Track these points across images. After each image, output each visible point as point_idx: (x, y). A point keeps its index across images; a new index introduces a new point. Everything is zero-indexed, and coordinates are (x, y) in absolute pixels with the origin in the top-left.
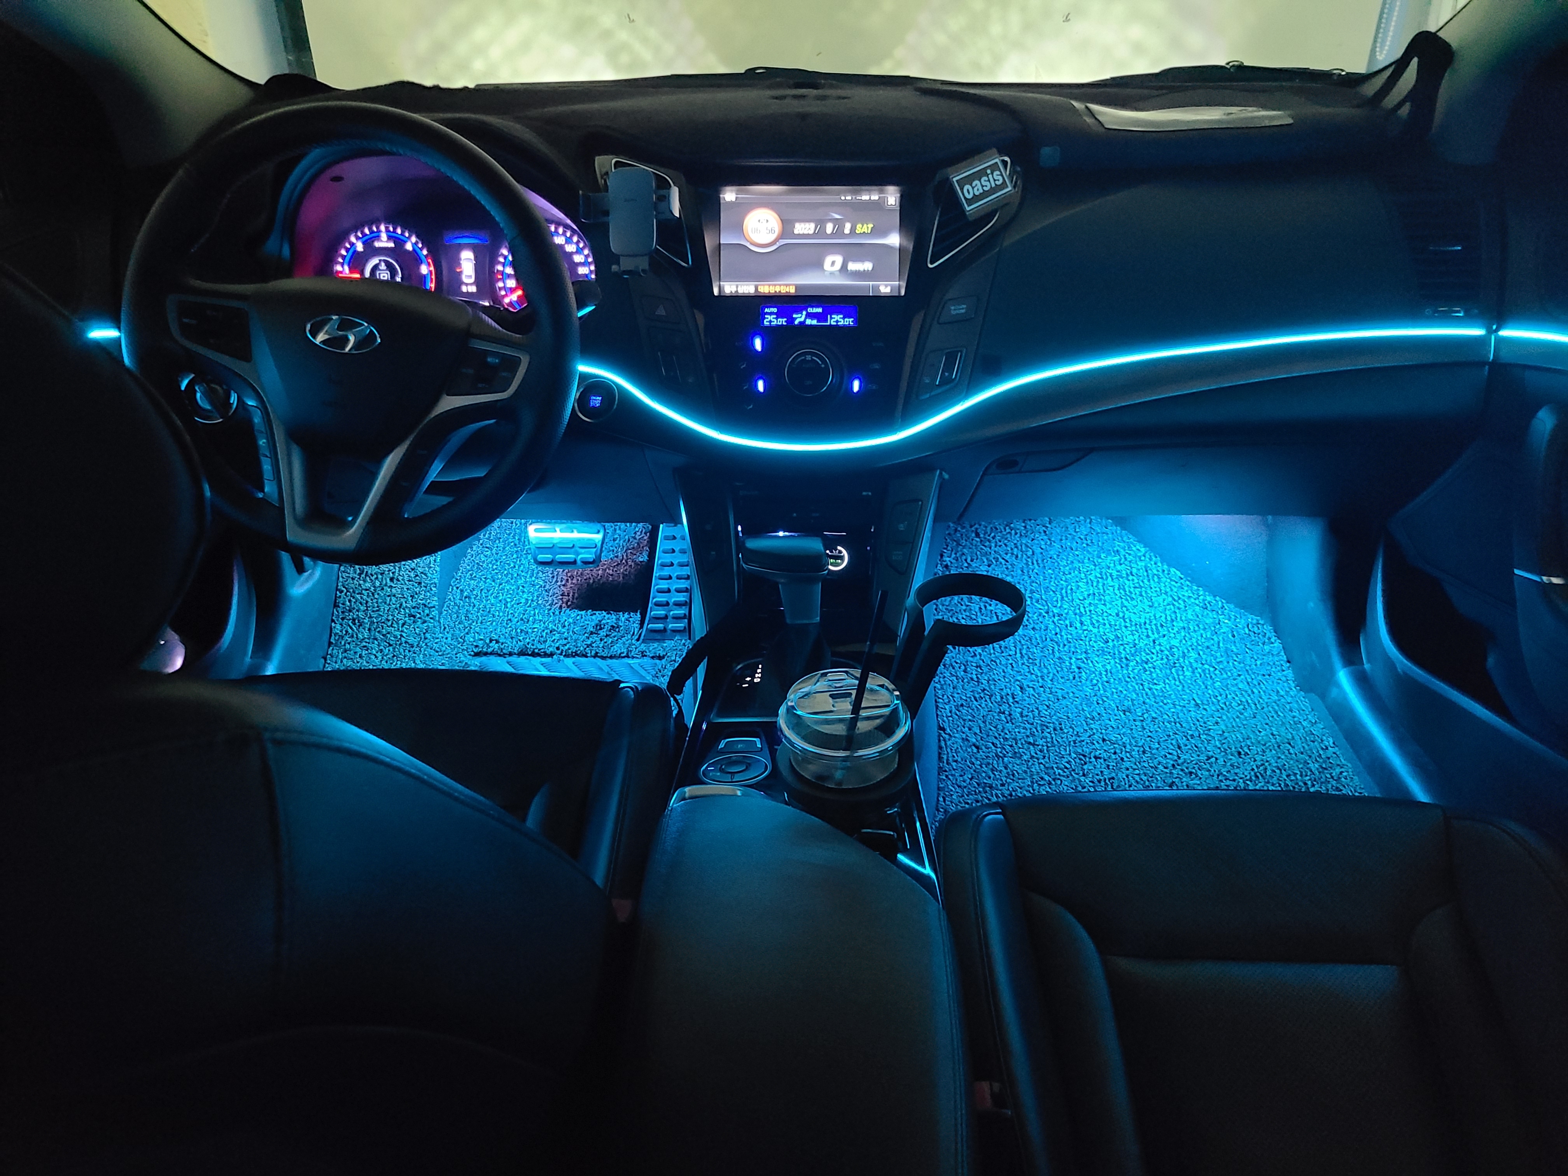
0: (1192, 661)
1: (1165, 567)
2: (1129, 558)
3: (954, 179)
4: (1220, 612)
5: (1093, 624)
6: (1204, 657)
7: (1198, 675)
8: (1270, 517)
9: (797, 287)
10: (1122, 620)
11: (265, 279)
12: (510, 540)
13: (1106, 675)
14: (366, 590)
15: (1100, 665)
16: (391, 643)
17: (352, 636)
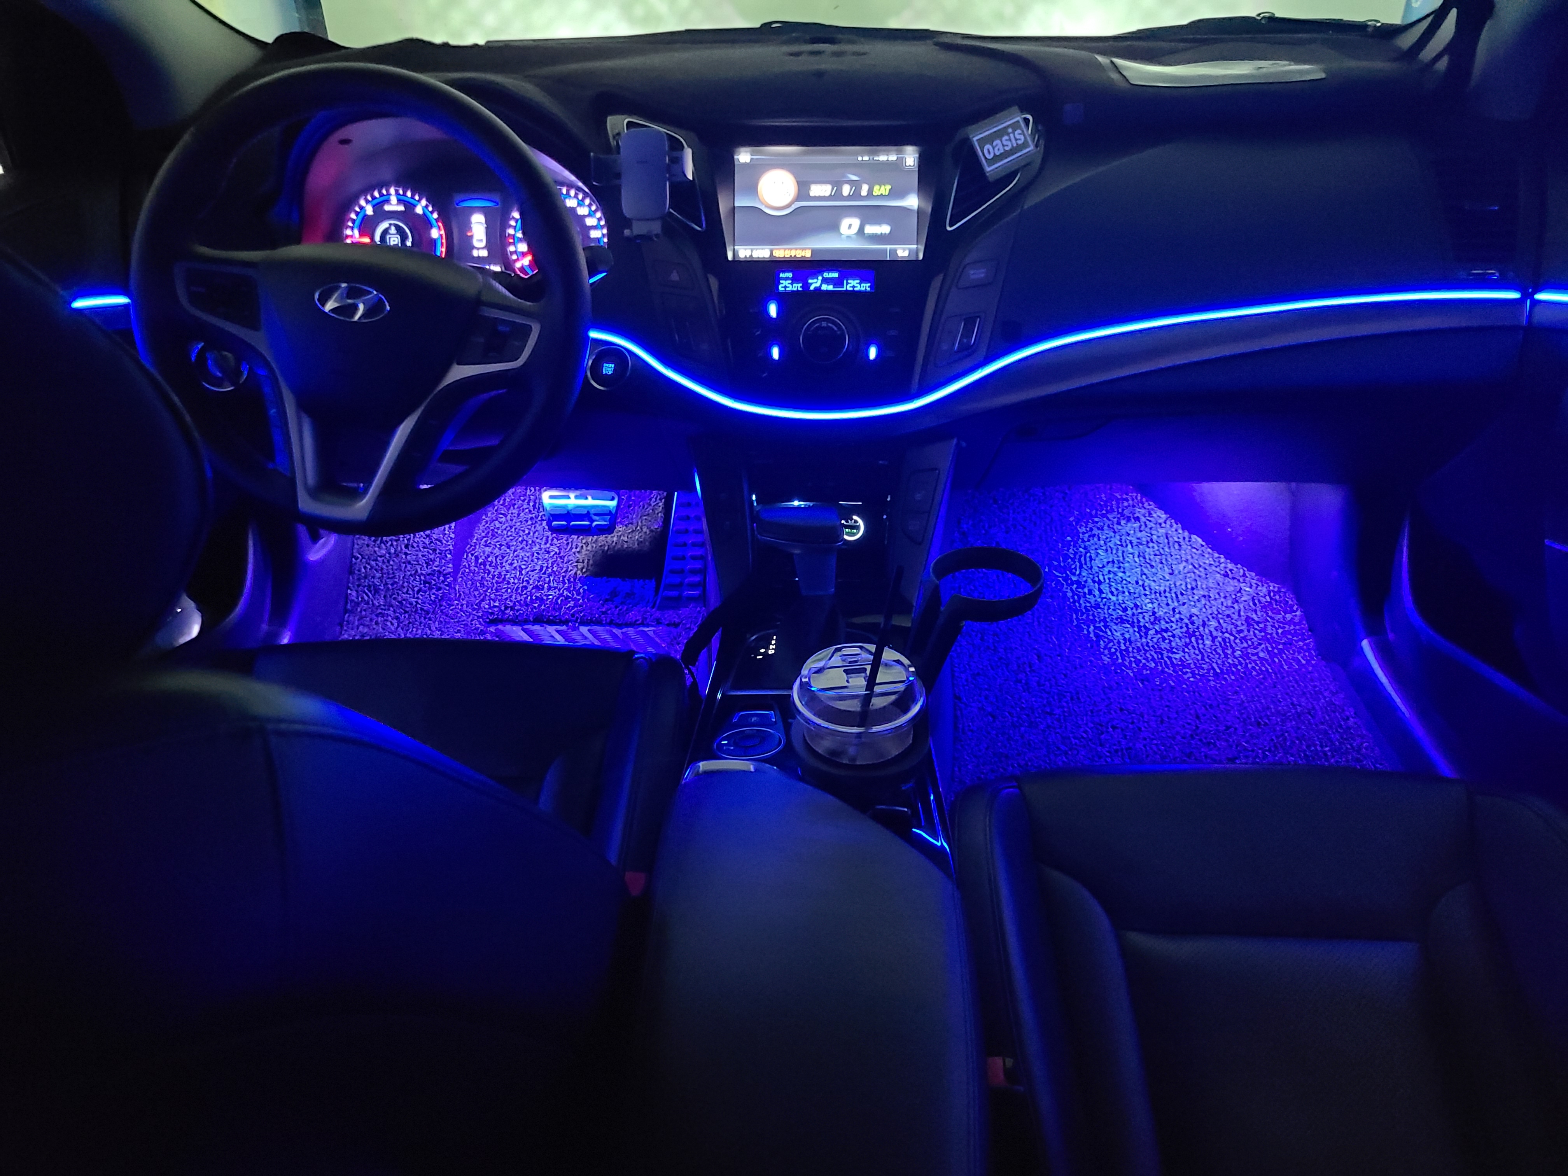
0: (1212, 629)
1: (1186, 534)
2: (1150, 525)
3: (975, 139)
4: (1241, 580)
5: (1112, 593)
6: (1224, 625)
7: (1218, 644)
8: (1293, 485)
9: (814, 251)
10: (1141, 588)
11: (274, 246)
12: (525, 507)
13: (1125, 644)
14: (381, 557)
15: (1118, 634)
16: (407, 609)
17: (367, 603)
